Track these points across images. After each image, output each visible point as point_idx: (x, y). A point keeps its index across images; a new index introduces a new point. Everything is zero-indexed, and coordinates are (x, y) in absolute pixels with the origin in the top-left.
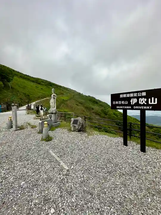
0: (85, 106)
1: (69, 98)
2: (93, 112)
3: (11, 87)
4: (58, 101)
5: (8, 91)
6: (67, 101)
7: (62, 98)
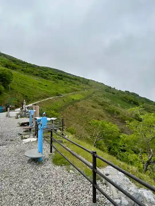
0: (107, 108)
1: (84, 97)
2: (118, 118)
3: (11, 88)
4: (65, 102)
5: (8, 92)
6: (79, 101)
7: (73, 97)
